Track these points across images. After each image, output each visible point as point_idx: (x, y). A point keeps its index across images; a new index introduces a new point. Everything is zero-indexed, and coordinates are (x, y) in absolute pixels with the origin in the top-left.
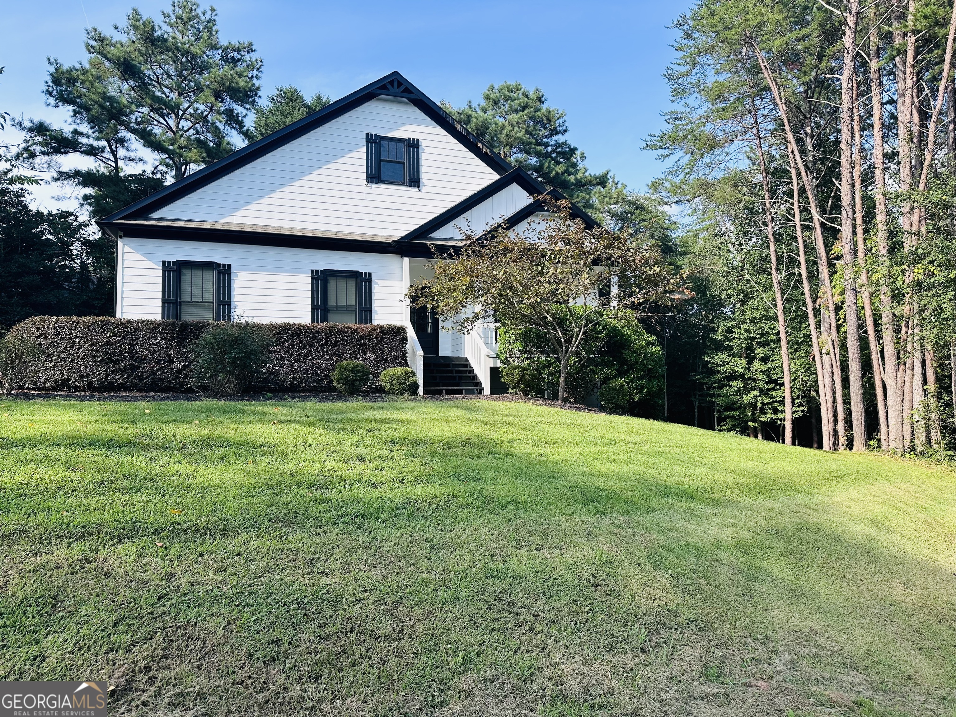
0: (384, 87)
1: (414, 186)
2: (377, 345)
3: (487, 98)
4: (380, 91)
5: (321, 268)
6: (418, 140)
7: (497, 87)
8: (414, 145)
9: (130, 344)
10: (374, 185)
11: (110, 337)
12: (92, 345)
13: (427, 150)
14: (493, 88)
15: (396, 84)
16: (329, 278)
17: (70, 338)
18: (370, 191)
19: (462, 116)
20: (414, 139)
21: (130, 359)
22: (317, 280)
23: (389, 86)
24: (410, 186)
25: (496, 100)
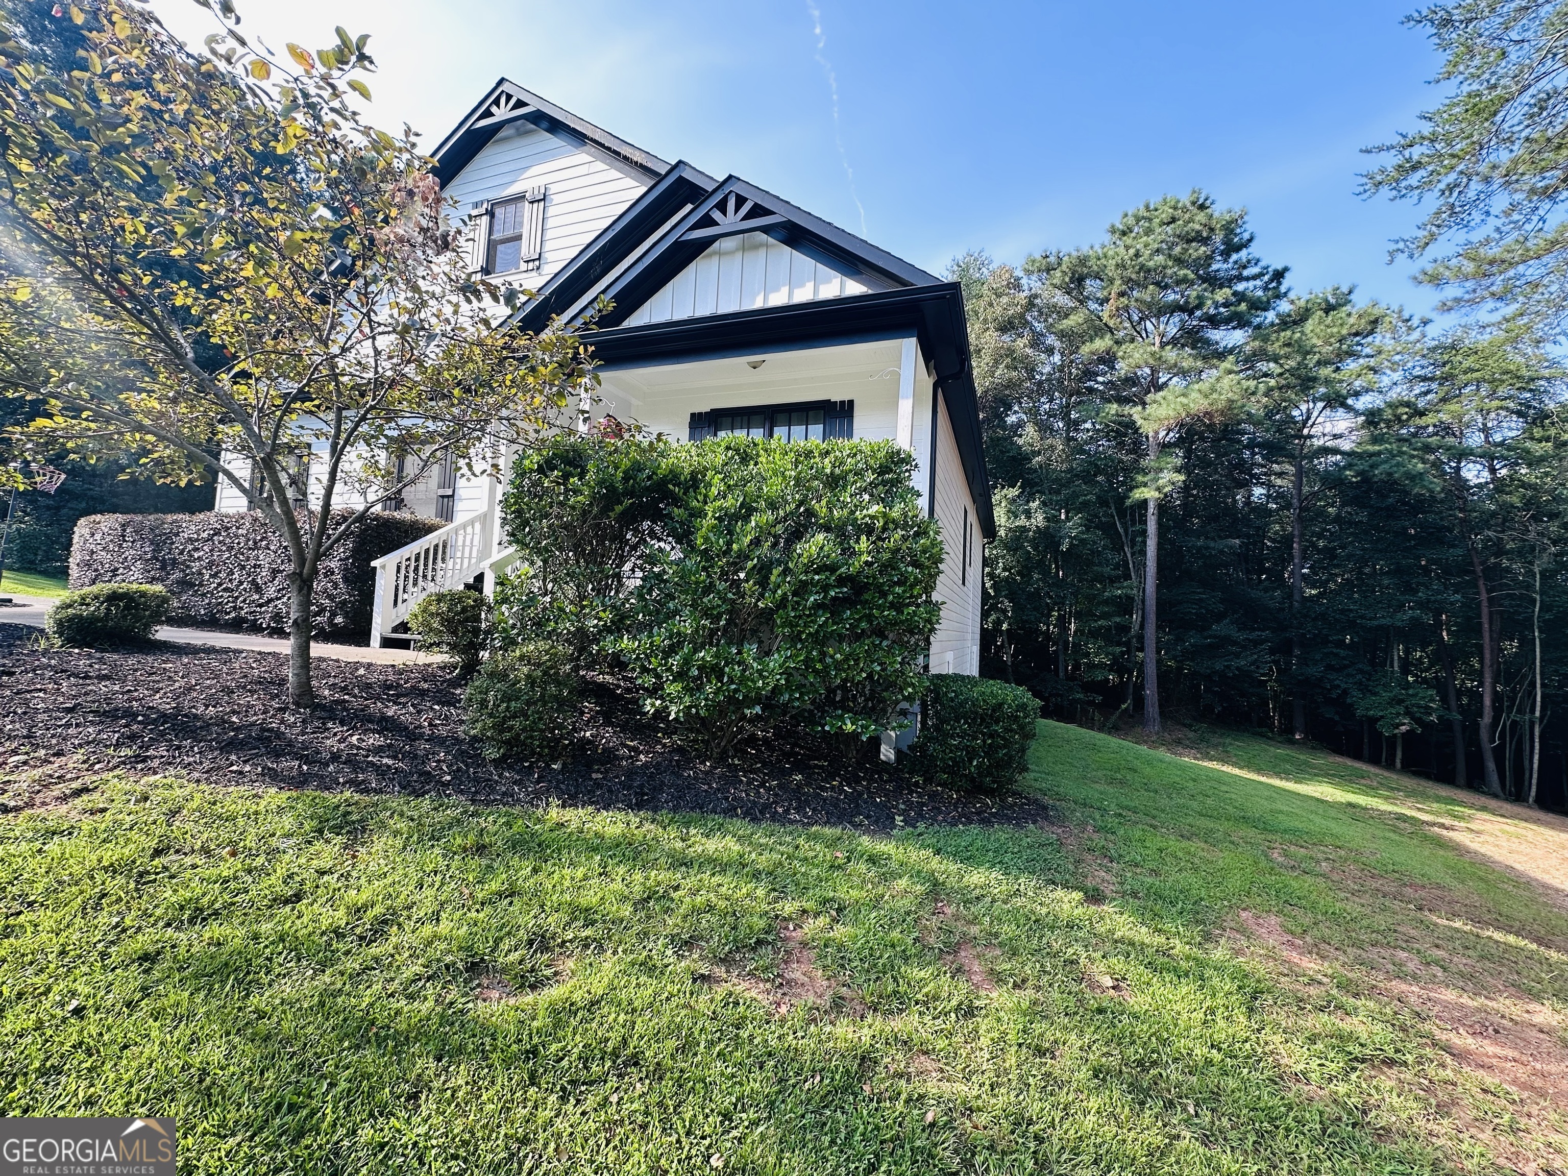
0: (487, 114)
1: (532, 269)
4: (483, 123)
6: (544, 187)
8: (537, 197)
13: (557, 199)
15: (503, 101)
20: (538, 188)
23: (494, 109)
24: (526, 271)
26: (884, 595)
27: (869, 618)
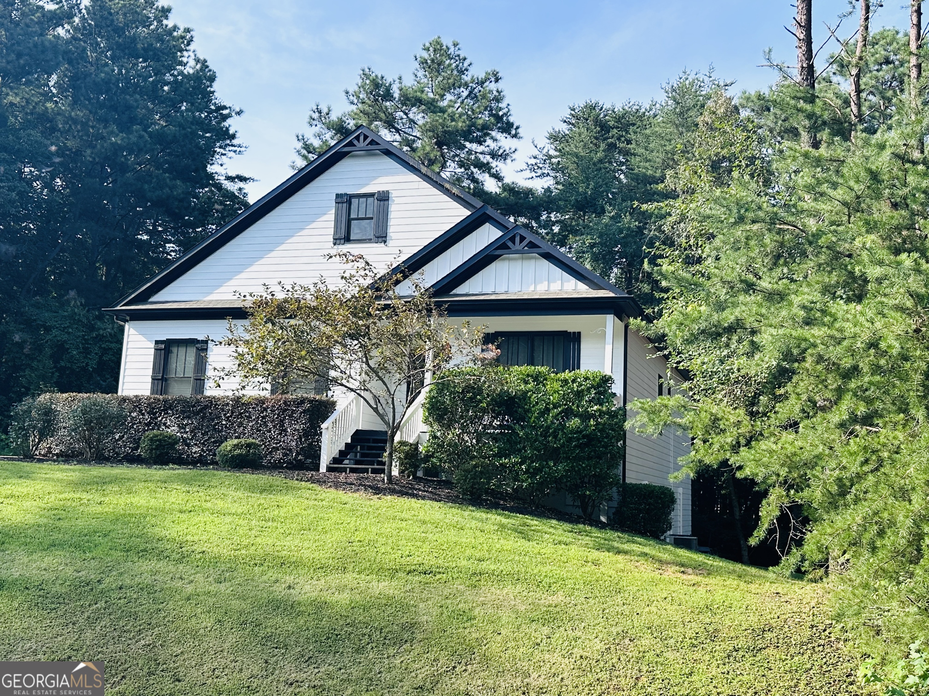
0: (351, 144)
1: (381, 242)
6: (388, 192)
8: (384, 197)
10: (340, 246)
13: (397, 200)
15: (362, 138)
20: (383, 191)
23: (355, 142)
24: (377, 242)
26: (600, 442)
27: (595, 451)
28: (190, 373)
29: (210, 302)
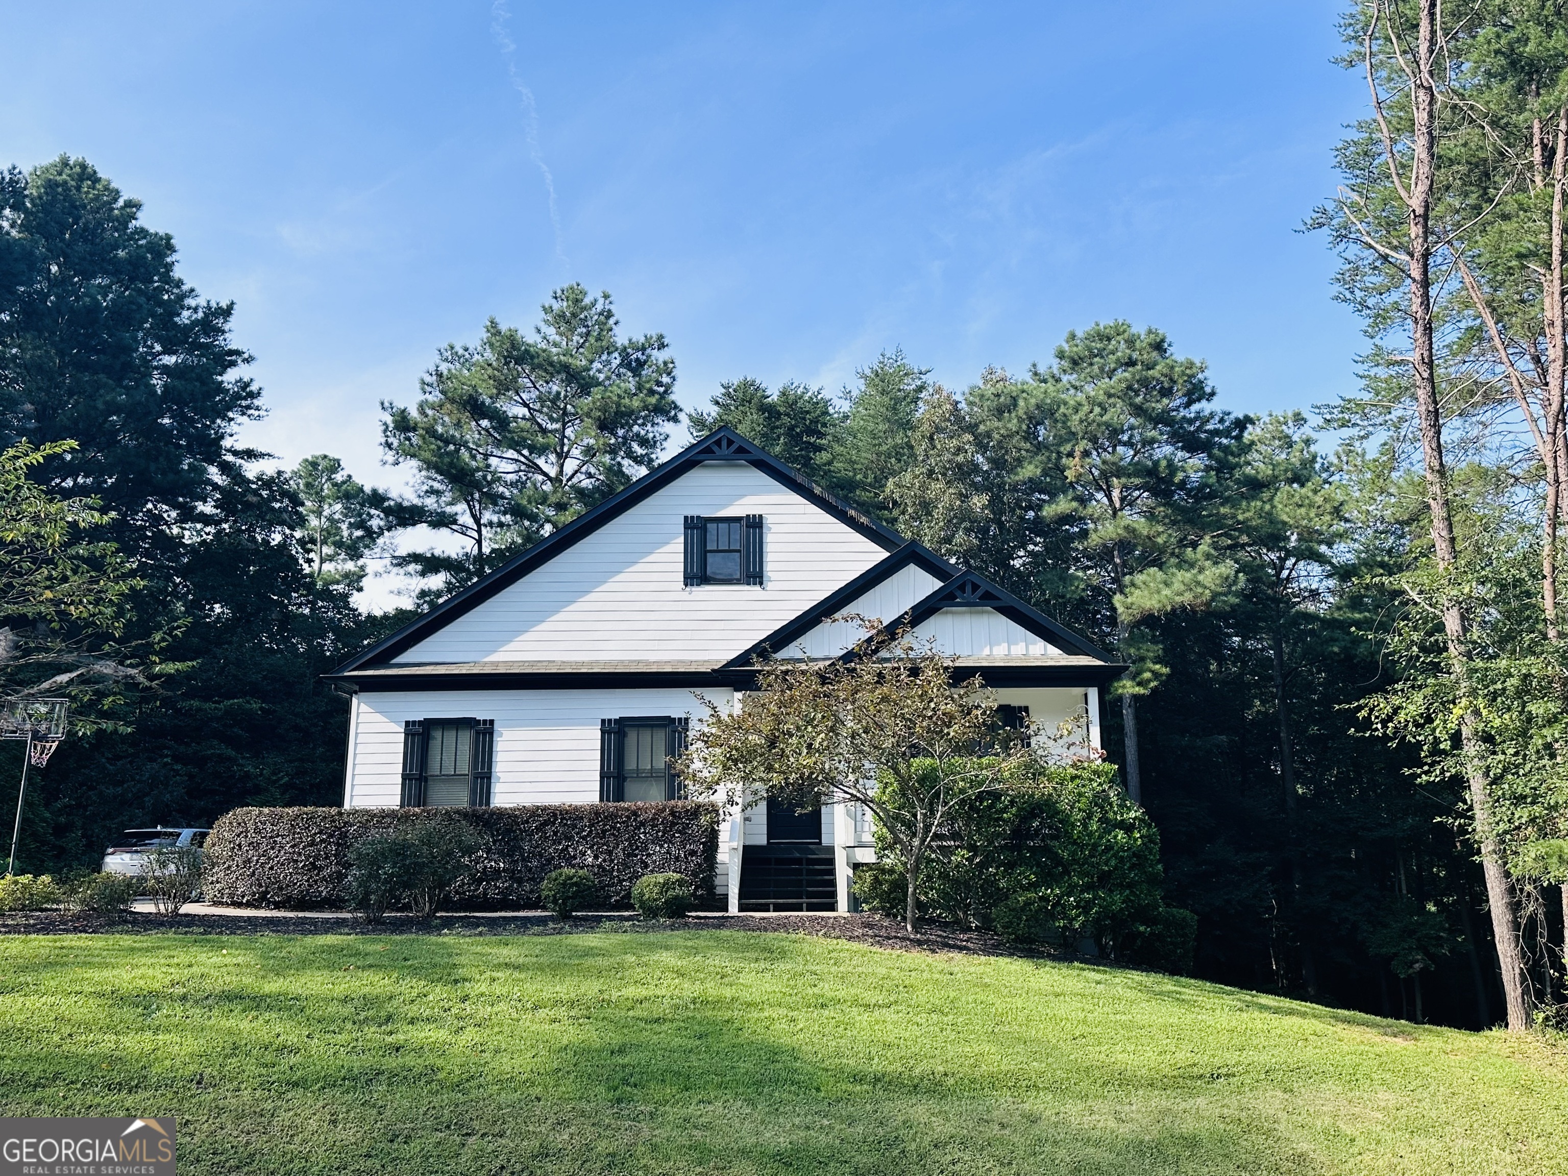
0: (708, 451)
1: (755, 584)
2: (664, 833)
3: (1061, 355)
4: (701, 457)
5: (616, 716)
6: (761, 516)
7: (1080, 334)
8: (755, 524)
9: (338, 844)
10: (695, 588)
11: (315, 834)
12: (292, 847)
13: (774, 528)
14: (1073, 336)
15: (724, 443)
16: (626, 729)
17: (271, 837)
18: (691, 597)
19: (1002, 399)
20: (754, 516)
21: (336, 864)
22: (609, 733)
23: (715, 448)
24: (749, 584)
25: (1076, 357)
28: (464, 767)
29: (496, 664)
